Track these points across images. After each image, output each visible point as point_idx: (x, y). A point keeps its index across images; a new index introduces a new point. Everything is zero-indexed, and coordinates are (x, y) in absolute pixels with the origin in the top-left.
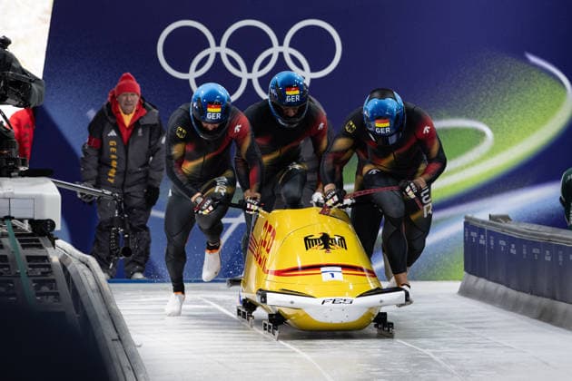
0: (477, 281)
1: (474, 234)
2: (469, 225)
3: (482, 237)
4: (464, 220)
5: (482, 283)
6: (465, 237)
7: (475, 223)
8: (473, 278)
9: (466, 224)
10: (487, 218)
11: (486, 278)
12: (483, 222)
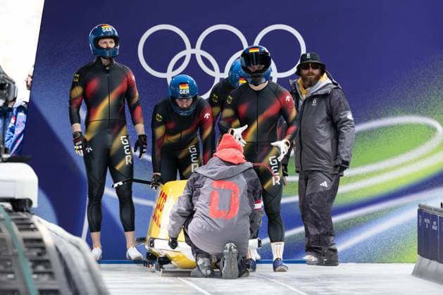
0: (429, 263)
1: (427, 221)
2: (423, 213)
3: (435, 223)
4: (418, 208)
5: (434, 265)
6: (418, 223)
7: (428, 211)
8: (427, 261)
9: (420, 212)
10: (438, 206)
11: (438, 261)
12: (436, 210)
